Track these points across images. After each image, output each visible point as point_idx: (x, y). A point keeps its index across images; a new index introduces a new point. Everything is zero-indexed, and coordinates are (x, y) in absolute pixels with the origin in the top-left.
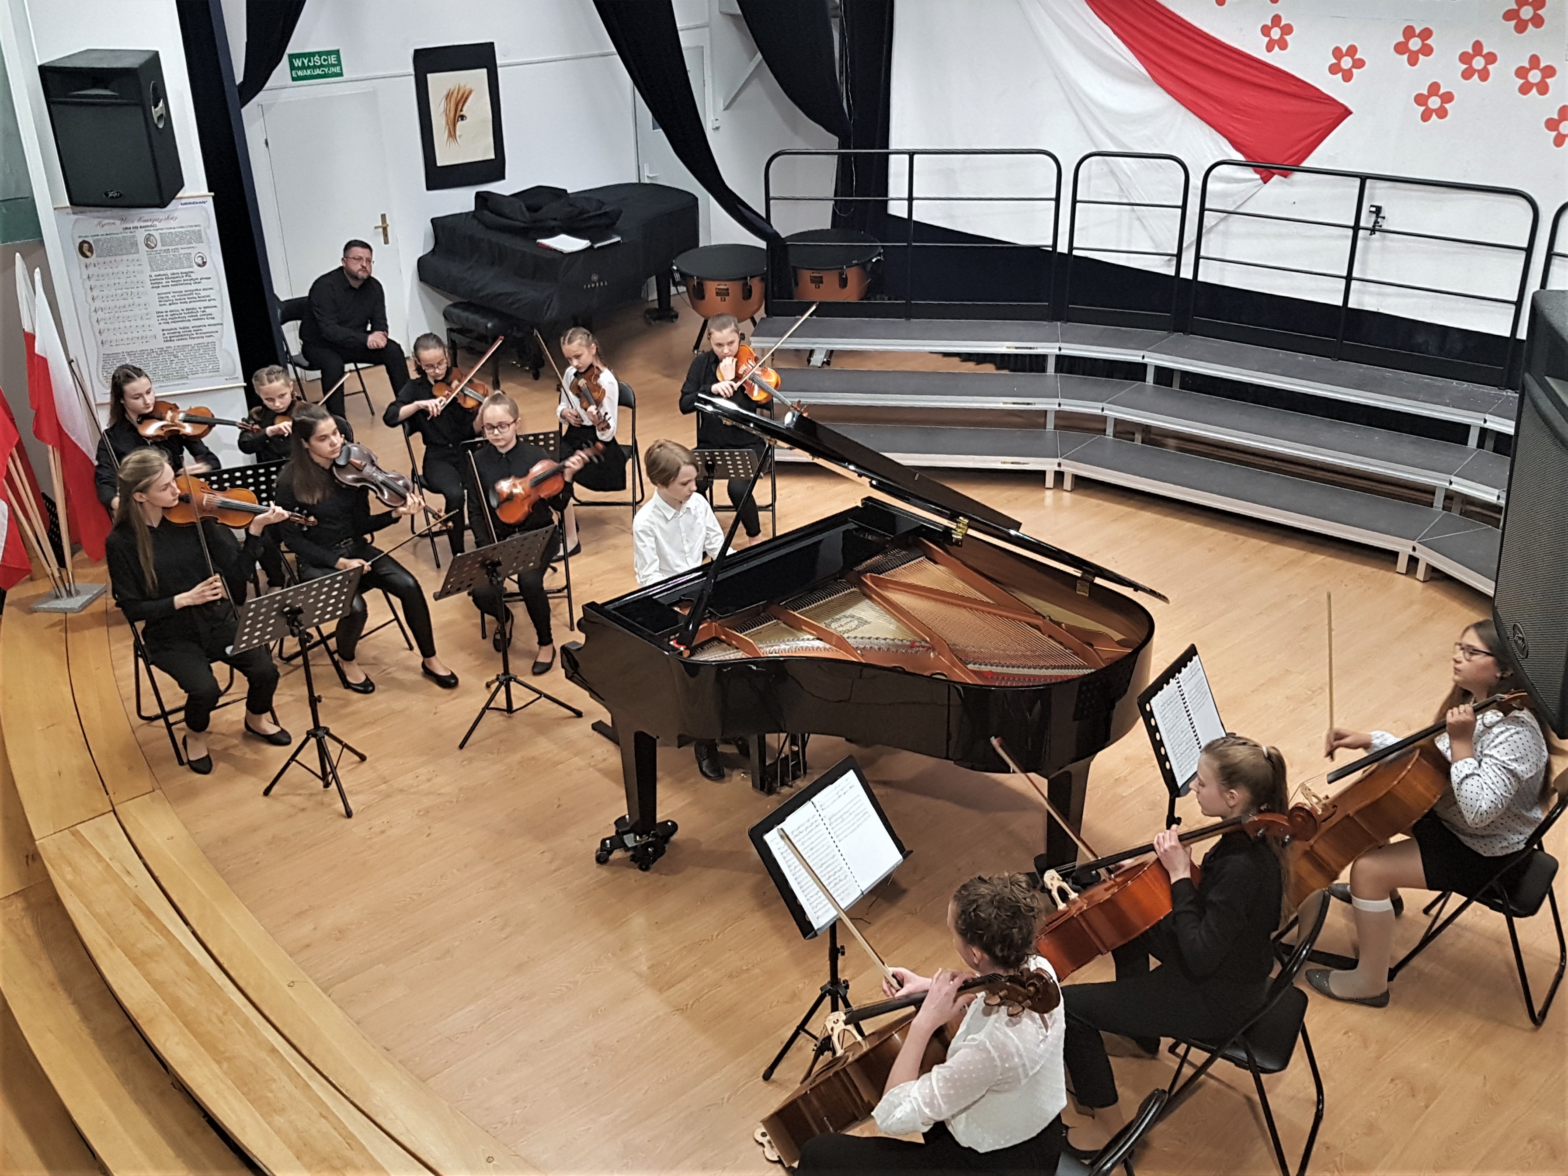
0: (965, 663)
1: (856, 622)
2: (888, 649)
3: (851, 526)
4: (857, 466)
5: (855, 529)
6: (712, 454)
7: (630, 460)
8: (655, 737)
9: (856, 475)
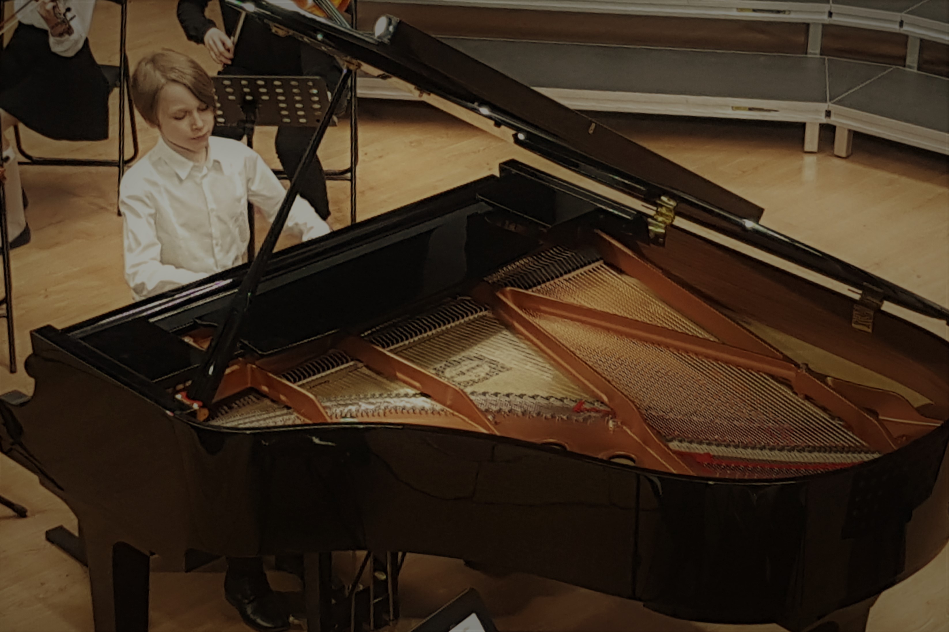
0: (666, 439)
1: (486, 368)
2: (538, 414)
3: (482, 208)
4: (493, 108)
5: (488, 213)
6: (252, 84)
7: (116, 91)
8: (148, 554)
9: (492, 123)
